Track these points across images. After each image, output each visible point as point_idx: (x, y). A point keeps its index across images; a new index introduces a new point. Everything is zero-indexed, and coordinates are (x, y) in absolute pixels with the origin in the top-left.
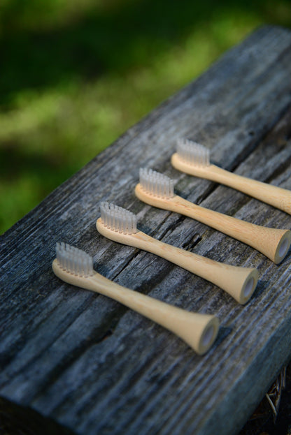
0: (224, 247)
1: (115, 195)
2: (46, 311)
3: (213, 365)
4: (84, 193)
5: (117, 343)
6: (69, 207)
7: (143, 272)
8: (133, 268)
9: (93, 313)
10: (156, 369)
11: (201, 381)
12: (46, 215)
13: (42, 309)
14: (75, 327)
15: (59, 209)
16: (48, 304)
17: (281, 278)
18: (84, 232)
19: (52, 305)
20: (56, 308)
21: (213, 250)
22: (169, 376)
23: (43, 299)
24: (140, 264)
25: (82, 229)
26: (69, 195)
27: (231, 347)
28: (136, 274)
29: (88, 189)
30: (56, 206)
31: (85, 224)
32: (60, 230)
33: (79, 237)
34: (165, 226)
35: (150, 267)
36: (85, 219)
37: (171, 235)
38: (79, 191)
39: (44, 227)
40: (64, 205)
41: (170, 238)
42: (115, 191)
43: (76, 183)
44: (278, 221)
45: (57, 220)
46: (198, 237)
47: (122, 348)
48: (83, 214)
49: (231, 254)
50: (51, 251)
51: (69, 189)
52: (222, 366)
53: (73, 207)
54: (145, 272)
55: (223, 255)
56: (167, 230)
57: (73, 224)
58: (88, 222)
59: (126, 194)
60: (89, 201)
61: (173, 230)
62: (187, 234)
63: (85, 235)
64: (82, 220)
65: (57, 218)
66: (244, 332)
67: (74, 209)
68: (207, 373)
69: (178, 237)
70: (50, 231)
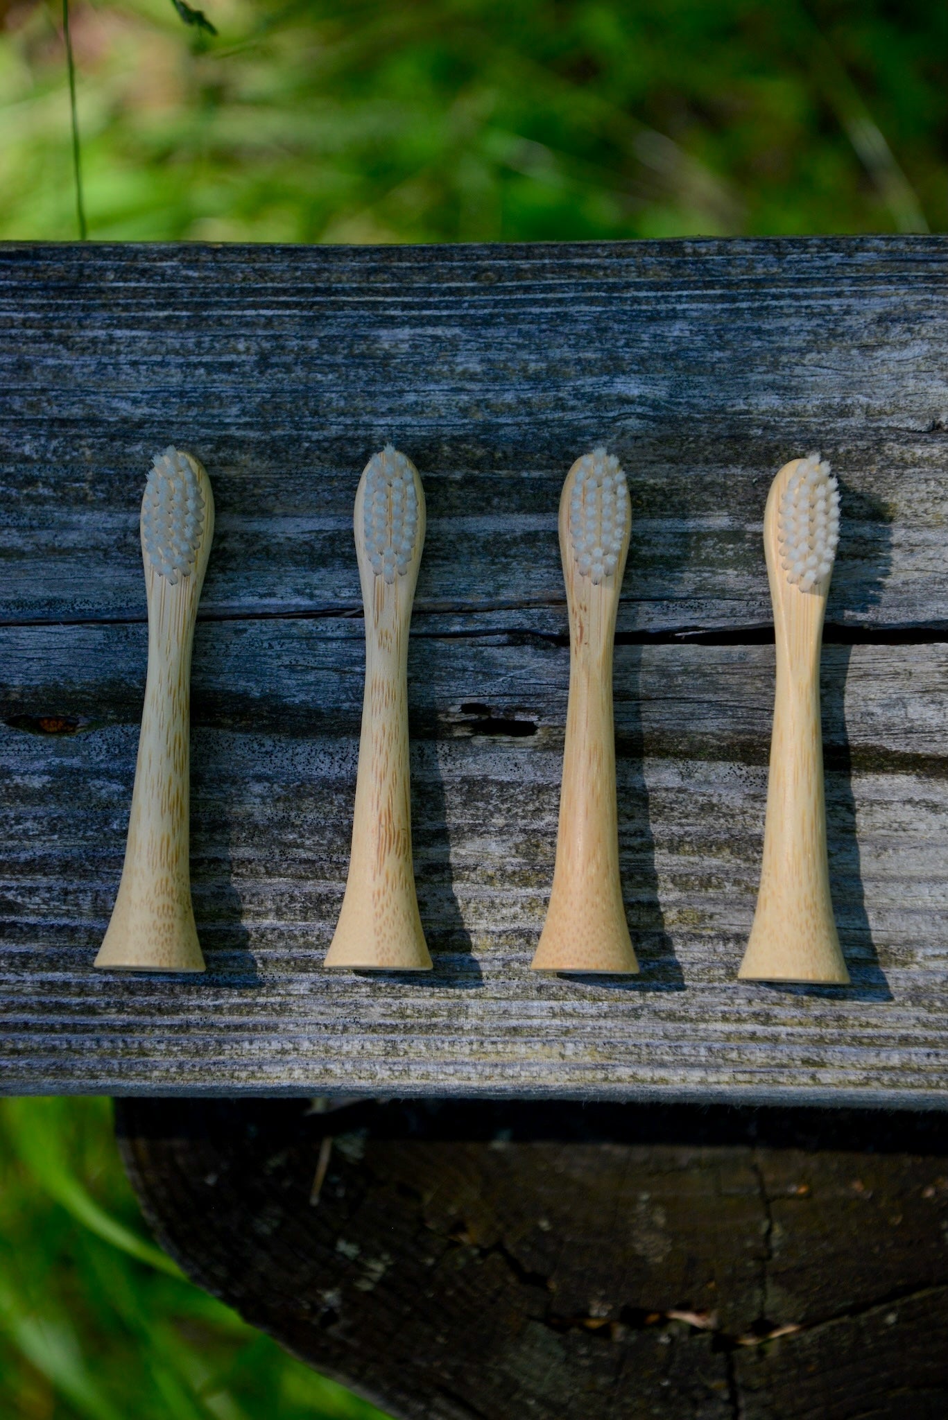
0: (531, 807)
1: (560, 405)
2: (44, 537)
4: (513, 320)
6: (435, 322)
7: (308, 669)
8: (310, 639)
9: (99, 650)
12: (360, 291)
13: (43, 526)
14: (30, 638)
15: (406, 306)
16: (67, 527)
17: (515, 1007)
18: (361, 432)
19: (72, 538)
20: (64, 553)
21: (502, 786)
23: (81, 500)
24: (334, 645)
25: (366, 418)
26: (473, 291)
28: (286, 660)
29: (536, 319)
30: (408, 291)
31: (391, 411)
32: (333, 367)
33: (334, 431)
34: (503, 619)
35: (335, 677)
36: (411, 398)
37: (489, 651)
38: (515, 303)
39: (317, 318)
40: (427, 306)
41: (475, 657)
42: (577, 394)
43: (539, 272)
45: (363, 331)
46: (534, 718)
48: (429, 378)
49: (520, 838)
50: (241, 399)
51: (500, 273)
53: (439, 331)
54: (310, 678)
55: (499, 821)
56: (503, 632)
57: (372, 381)
58: (404, 411)
59: (580, 431)
60: (492, 354)
61: (510, 644)
62: (518, 690)
63: (353, 441)
64: (401, 392)
65: (372, 325)
67: (436, 338)
69: (488, 676)
70: (313, 344)
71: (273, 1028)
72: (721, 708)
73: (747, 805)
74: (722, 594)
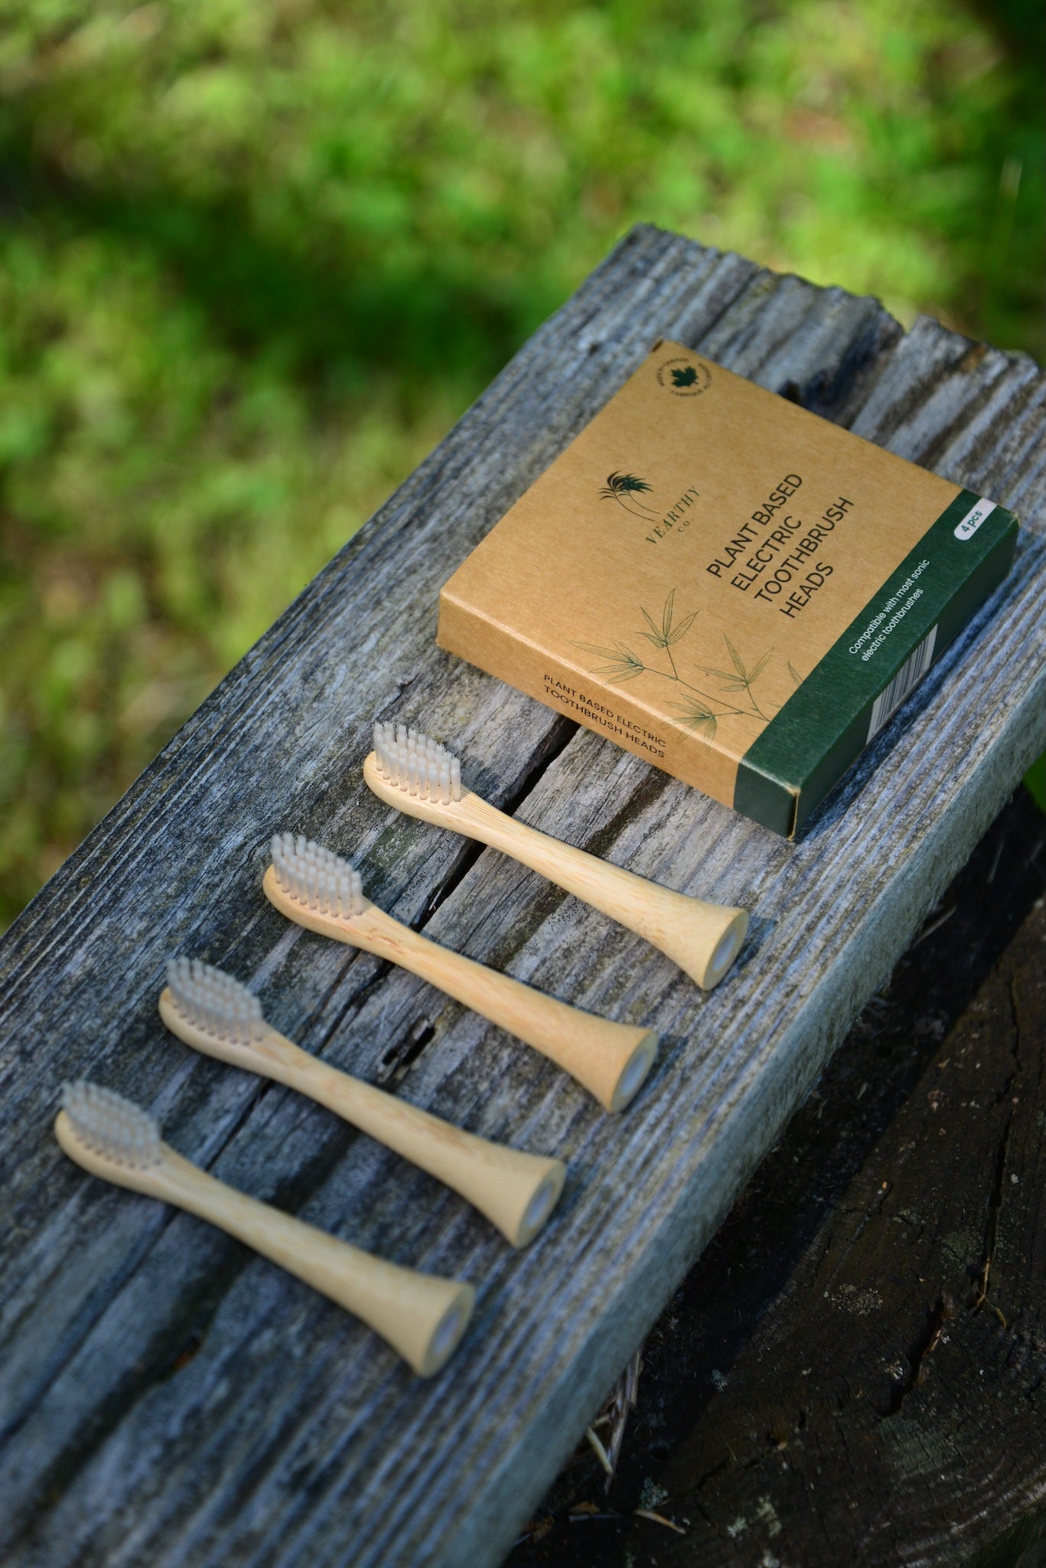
0: (489, 1061)
1: (212, 887)
2: (33, 1282)
3: (443, 1430)
4: (127, 883)
5: (210, 1378)
6: (88, 931)
7: (279, 1148)
8: (255, 1136)
9: (153, 1286)
10: (304, 1448)
11: (412, 1477)
12: (26, 964)
13: (23, 1276)
14: (105, 1332)
15: (62, 942)
16: (38, 1260)
17: (628, 1153)
18: (130, 1019)
19: (49, 1262)
20: (57, 1272)
21: (460, 1069)
22: (337, 1466)
23: (24, 1241)
24: (274, 1122)
25: (122, 1011)
26: (87, 895)
27: (489, 1378)
28: (261, 1158)
29: (139, 869)
30: (53, 933)
31: (130, 992)
32: (66, 1013)
33: (114, 1037)
34: (340, 998)
35: (299, 1133)
36: (131, 975)
37: (355, 1024)
38: (116, 876)
39: (22, 1004)
40: (74, 928)
41: (352, 1034)
42: (212, 872)
43: (107, 850)
44: (633, 966)
45: (57, 979)
46: (425, 1024)
47: (222, 1391)
48: (125, 956)
49: (507, 1081)
50: (40, 1085)
51: (86, 872)
52: (464, 1433)
53: (97, 932)
54: (286, 1149)
55: (484, 1086)
56: (347, 1008)
57: (98, 993)
58: (138, 984)
59: (241, 885)
60: (141, 909)
61: (360, 1007)
62: (397, 1021)
63: (131, 1029)
64: (122, 978)
65: (57, 971)
66: (522, 1329)
67: (100, 938)
68: (428, 1455)
69: (373, 1032)
70: (39, 1017)
71: (534, 1327)
72: (502, 906)
73: (582, 929)
74: (423, 859)
